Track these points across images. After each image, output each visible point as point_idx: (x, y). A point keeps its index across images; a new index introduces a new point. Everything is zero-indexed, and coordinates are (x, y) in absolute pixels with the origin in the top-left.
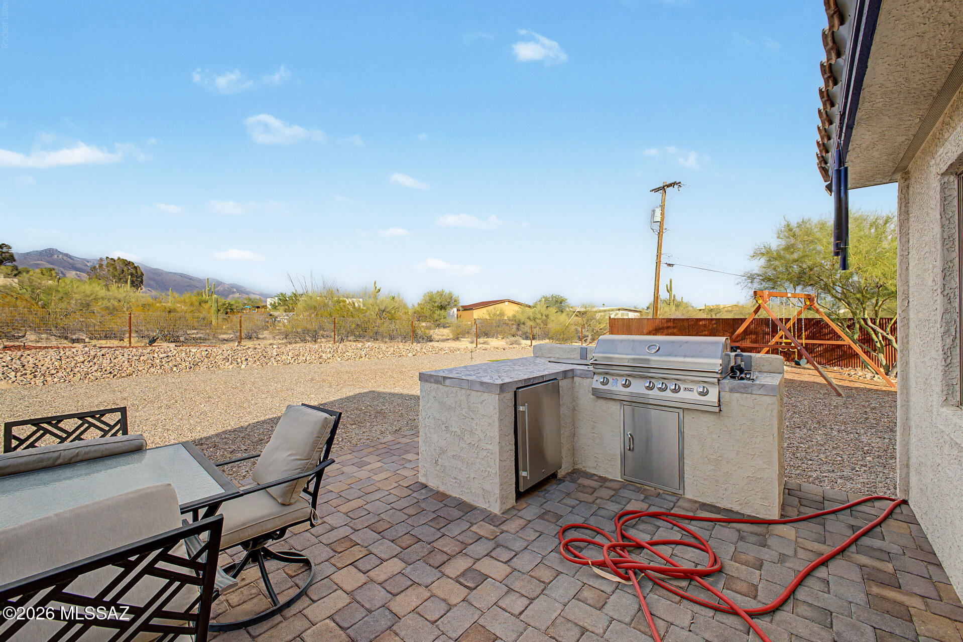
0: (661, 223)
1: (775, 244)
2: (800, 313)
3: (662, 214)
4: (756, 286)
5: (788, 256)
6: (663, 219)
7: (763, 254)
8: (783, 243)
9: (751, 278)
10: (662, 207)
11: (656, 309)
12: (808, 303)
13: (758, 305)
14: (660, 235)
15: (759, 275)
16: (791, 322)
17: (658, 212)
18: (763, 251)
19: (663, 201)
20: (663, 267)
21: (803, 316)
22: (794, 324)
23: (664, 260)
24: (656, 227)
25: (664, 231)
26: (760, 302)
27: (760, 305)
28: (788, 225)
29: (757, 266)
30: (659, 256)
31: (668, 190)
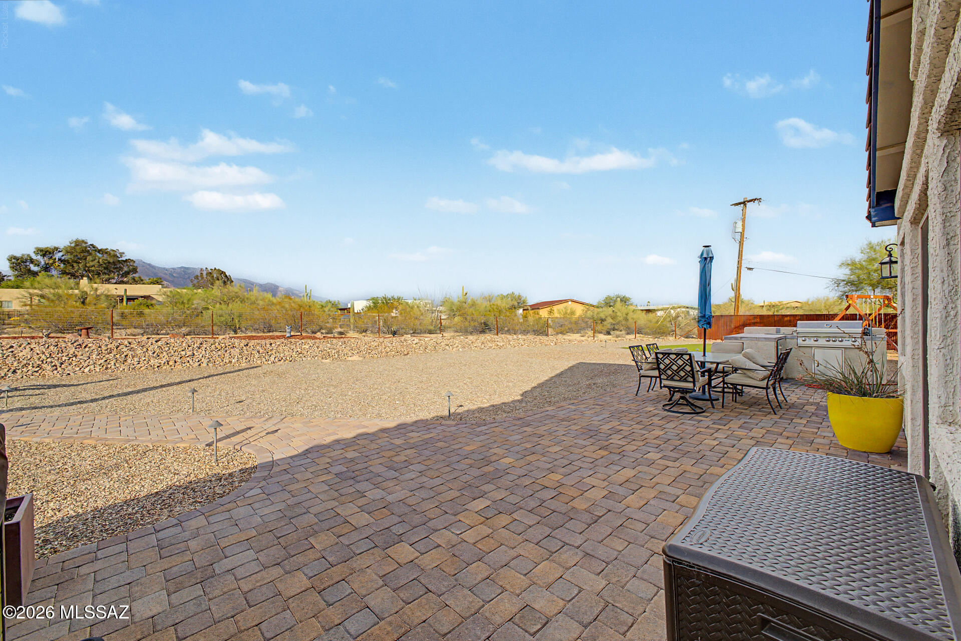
0: (742, 234)
1: (859, 257)
2: (879, 310)
3: (743, 226)
4: (841, 289)
5: (869, 267)
6: (743, 230)
7: (848, 264)
8: (865, 257)
9: (838, 282)
10: (744, 220)
11: (737, 308)
12: (886, 302)
13: (848, 304)
14: (741, 244)
15: (843, 281)
16: (873, 315)
17: (740, 224)
18: (849, 262)
19: (744, 215)
20: (744, 270)
21: (882, 312)
22: (875, 317)
23: (745, 264)
24: (738, 237)
25: (745, 239)
26: (850, 302)
27: (850, 304)
28: (870, 244)
29: (844, 273)
30: (739, 263)
31: (748, 204)
